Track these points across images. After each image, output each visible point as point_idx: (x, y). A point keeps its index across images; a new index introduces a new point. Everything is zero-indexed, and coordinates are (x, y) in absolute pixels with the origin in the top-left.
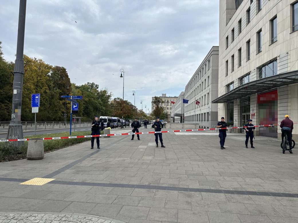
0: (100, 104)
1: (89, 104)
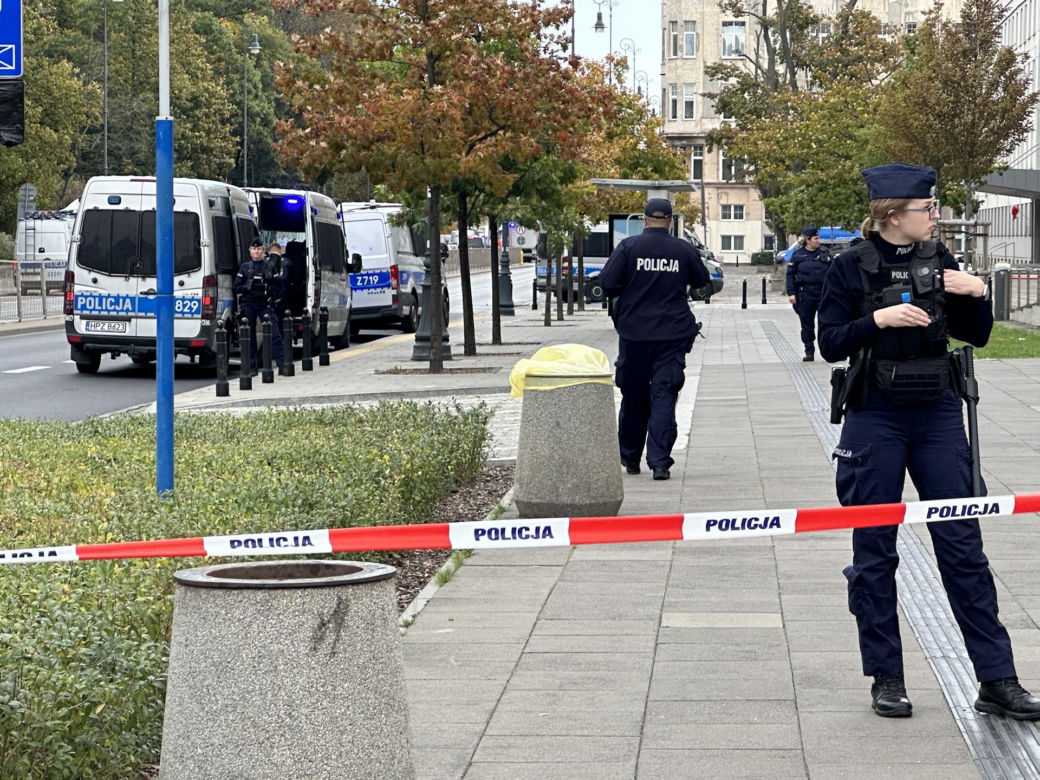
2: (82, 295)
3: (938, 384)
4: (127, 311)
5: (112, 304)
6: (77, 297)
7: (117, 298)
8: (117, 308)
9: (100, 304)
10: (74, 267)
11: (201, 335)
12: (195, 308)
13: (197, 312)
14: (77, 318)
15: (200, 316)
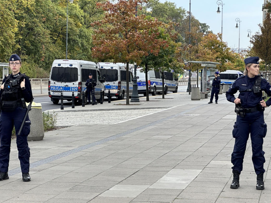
0: (76, 17)
1: (37, 17)
2: (52, 86)
3: (13, 107)
4: (62, 90)
5: (58, 88)
6: (51, 87)
7: (59, 87)
8: (59, 89)
9: (56, 88)
10: (50, 80)
11: (78, 95)
12: (76, 89)
13: (77, 90)
14: (51, 91)
15: (77, 91)
